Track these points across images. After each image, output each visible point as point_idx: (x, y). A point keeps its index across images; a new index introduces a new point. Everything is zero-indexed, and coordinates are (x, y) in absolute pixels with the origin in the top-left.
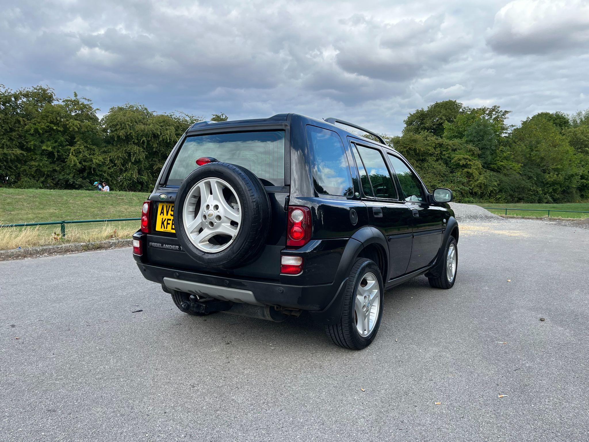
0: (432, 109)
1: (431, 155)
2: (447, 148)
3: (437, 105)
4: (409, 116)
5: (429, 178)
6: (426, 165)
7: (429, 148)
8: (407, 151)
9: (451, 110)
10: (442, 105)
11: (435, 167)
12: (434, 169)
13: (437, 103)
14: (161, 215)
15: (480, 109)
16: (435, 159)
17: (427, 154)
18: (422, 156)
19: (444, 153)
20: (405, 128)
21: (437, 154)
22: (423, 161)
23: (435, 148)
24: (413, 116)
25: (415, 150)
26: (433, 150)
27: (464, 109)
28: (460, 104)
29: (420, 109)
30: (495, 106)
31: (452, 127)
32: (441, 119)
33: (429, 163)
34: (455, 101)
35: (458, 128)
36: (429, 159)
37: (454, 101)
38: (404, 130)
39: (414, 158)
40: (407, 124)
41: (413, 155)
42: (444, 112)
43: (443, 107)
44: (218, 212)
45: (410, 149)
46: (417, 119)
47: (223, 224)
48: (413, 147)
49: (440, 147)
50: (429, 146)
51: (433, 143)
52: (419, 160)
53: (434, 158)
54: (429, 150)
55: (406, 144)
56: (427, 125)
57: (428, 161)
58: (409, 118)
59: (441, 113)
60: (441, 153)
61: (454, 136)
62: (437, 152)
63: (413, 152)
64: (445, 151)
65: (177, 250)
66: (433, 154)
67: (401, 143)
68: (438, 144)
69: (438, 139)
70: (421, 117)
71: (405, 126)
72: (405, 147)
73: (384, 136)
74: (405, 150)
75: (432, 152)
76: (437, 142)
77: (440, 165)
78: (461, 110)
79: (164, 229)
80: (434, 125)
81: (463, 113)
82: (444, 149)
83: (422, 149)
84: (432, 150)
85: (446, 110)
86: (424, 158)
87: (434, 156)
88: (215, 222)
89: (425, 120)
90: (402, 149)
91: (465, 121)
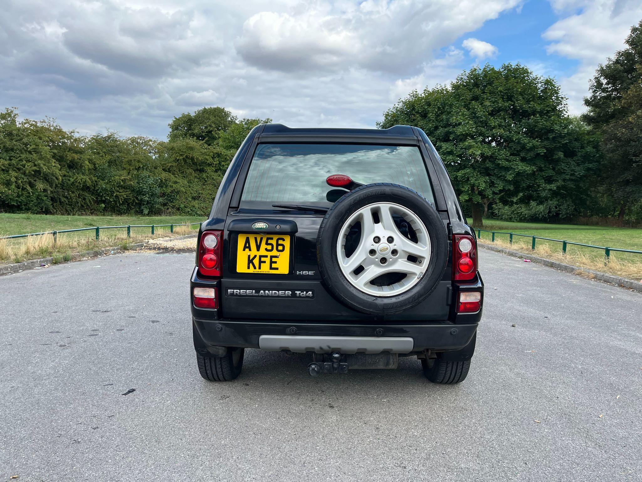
0: (200, 115)
1: (209, 165)
2: (226, 158)
3: (205, 111)
4: (174, 120)
5: (209, 189)
6: (204, 175)
7: (208, 157)
8: (183, 159)
9: (220, 118)
10: (210, 112)
11: (215, 178)
12: (214, 180)
13: (205, 109)
14: (244, 250)
15: (254, 120)
16: (214, 170)
17: (204, 163)
18: (200, 166)
19: (223, 163)
20: (170, 133)
21: (216, 165)
22: (202, 171)
23: (213, 158)
24: (178, 119)
25: (192, 159)
26: (212, 160)
27: (233, 119)
28: (228, 113)
29: (186, 113)
30: (268, 119)
31: (227, 136)
32: (210, 126)
33: (208, 173)
34: (224, 108)
35: (234, 137)
36: (209, 170)
37: (222, 108)
38: (169, 135)
39: (192, 168)
40: (172, 128)
41: (190, 163)
42: (212, 118)
43: (212, 113)
44: (395, 245)
45: (187, 157)
46: (184, 123)
47: (400, 260)
48: (190, 155)
49: (218, 158)
50: (207, 155)
51: (210, 152)
52: (197, 170)
53: (213, 168)
54: (207, 160)
55: (182, 152)
56: (196, 131)
57: (206, 172)
58: (174, 121)
59: (210, 119)
60: (220, 164)
61: (230, 146)
62: (215, 162)
63: (190, 160)
64: (223, 161)
65: (288, 297)
66: (211, 165)
67: (176, 150)
68: (216, 153)
69: (216, 148)
70: (189, 122)
71: (171, 130)
72: (181, 155)
73: (155, 141)
74: (181, 158)
75: (210, 162)
76: (215, 152)
77: (219, 176)
78: (229, 119)
79: (255, 270)
80: (203, 132)
81: (232, 122)
82: (223, 160)
83: (200, 159)
84: (210, 160)
85: (215, 117)
86: (201, 167)
87: (213, 167)
88: (391, 258)
89: (193, 125)
90: (177, 156)
91: (241, 131)
